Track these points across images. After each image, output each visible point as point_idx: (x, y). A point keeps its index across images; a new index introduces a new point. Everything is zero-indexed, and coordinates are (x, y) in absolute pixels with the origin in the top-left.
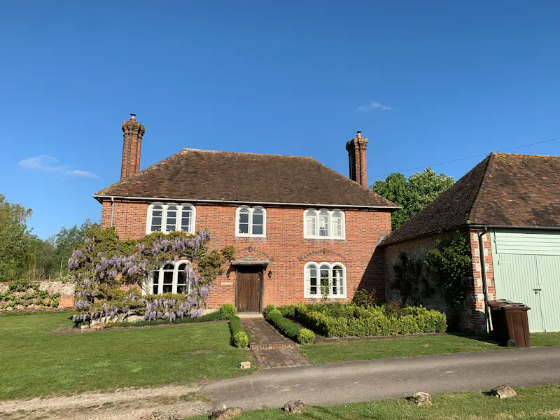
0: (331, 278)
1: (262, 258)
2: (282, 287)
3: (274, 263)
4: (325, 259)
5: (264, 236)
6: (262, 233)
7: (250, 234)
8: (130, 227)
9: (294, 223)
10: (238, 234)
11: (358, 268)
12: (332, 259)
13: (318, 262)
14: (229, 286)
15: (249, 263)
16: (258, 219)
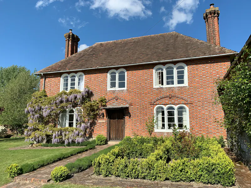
0: (176, 117)
1: (124, 104)
2: (138, 123)
3: (132, 107)
4: (170, 102)
5: (125, 88)
6: (124, 87)
7: (117, 88)
8: (52, 89)
9: (146, 77)
10: (109, 89)
11: (200, 108)
12: (176, 102)
13: (165, 105)
14: (103, 123)
15: (116, 107)
16: (122, 78)
